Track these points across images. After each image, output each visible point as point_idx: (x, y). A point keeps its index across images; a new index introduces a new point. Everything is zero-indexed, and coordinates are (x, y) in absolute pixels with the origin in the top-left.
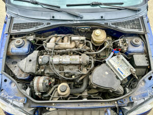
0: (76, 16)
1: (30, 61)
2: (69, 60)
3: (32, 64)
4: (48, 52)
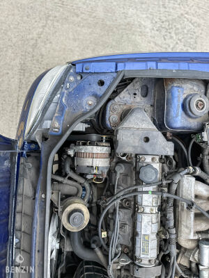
1: (147, 140)
2: (146, 231)
3: (137, 145)
4: (169, 182)
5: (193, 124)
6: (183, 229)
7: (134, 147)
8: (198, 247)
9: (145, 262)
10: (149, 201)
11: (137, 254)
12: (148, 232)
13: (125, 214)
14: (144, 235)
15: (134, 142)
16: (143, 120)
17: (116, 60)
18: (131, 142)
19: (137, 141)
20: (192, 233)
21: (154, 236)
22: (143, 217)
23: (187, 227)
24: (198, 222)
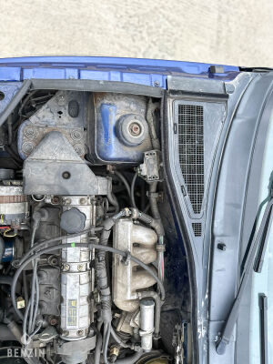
0: (222, 329)
2: (72, 295)
3: (52, 182)
4: (100, 229)
5: (131, 154)
6: (119, 289)
7: (48, 185)
8: (139, 308)
9: (73, 334)
10: (76, 255)
11: (62, 326)
12: (76, 297)
13: (52, 274)
14: (70, 300)
15: (48, 179)
16: (62, 149)
17: (22, 65)
18: (44, 178)
19: (52, 177)
20: (129, 292)
21: (84, 301)
22: (68, 276)
23: (123, 285)
24: (137, 278)
